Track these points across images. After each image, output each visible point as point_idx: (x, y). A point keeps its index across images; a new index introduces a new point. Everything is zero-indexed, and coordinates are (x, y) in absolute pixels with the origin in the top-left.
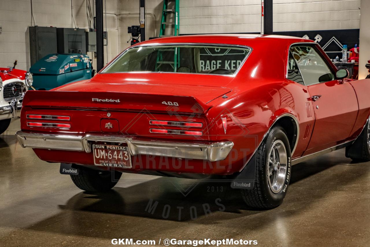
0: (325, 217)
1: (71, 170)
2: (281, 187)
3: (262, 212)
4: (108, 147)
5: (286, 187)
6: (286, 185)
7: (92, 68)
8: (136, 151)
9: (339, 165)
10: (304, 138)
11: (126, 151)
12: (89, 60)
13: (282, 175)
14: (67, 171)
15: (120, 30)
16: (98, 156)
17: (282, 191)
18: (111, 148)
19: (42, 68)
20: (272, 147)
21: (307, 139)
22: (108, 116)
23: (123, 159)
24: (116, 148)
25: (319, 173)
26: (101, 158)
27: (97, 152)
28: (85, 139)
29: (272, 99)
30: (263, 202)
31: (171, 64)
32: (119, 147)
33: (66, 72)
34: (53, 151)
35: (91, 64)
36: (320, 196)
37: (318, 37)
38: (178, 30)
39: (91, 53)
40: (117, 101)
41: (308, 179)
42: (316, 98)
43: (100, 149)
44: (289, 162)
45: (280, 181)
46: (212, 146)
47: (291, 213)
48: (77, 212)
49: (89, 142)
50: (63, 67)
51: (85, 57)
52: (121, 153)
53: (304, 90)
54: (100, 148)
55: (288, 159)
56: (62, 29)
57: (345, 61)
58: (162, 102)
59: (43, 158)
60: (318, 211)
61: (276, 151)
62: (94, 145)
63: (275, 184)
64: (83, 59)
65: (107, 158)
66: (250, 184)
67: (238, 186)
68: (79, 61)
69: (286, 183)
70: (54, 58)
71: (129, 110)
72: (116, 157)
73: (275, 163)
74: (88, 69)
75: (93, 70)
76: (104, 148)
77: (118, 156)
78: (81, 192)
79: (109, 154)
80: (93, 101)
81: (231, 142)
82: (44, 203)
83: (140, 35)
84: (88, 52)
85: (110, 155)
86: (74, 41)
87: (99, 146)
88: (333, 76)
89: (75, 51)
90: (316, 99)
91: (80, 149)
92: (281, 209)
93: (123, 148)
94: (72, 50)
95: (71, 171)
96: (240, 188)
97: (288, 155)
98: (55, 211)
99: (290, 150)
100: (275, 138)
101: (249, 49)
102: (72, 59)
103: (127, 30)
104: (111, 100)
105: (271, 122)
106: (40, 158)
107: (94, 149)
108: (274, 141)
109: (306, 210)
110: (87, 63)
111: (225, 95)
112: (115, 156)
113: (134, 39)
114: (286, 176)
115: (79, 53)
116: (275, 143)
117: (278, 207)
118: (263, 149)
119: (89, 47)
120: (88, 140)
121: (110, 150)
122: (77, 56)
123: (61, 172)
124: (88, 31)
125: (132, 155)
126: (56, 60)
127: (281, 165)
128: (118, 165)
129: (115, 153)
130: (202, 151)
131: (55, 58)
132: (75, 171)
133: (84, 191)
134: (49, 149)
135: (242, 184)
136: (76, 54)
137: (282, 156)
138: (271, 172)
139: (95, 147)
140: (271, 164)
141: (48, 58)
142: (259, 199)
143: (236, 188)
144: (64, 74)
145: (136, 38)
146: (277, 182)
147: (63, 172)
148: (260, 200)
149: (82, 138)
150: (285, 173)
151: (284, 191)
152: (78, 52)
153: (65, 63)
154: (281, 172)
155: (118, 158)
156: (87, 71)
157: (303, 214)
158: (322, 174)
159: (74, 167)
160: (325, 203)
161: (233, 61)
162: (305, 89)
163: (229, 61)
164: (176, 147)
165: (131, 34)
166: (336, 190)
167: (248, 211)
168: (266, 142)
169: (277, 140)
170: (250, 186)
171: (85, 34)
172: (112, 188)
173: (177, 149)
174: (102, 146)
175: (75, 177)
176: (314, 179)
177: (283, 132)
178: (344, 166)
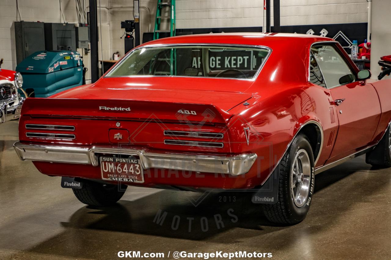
0: (355, 233)
1: (74, 183)
2: (304, 200)
3: (285, 228)
4: (117, 160)
5: (309, 199)
6: (309, 198)
7: (83, 66)
8: (149, 164)
9: (359, 172)
10: (328, 146)
11: (137, 164)
12: (80, 57)
13: (305, 187)
14: (69, 184)
15: (111, 25)
16: (106, 169)
17: (305, 205)
18: (120, 161)
19: (29, 67)
20: (296, 157)
21: (331, 146)
22: (118, 126)
23: (134, 173)
24: (126, 161)
25: (339, 182)
26: (110, 171)
27: (105, 165)
28: (91, 151)
29: (292, 104)
30: (286, 217)
31: (167, 61)
32: (129, 160)
33: (56, 70)
34: (55, 164)
35: (83, 62)
36: (344, 209)
37: (324, 32)
38: (174, 24)
39: (82, 49)
40: (128, 109)
41: (329, 189)
42: (340, 102)
43: (108, 162)
44: (313, 173)
45: (303, 193)
46: (234, 158)
47: (317, 229)
48: (82, 230)
49: (96, 154)
50: (53, 66)
51: (76, 54)
52: (132, 167)
53: (325, 92)
54: (109, 160)
55: (312, 170)
56: (50, 25)
57: (355, 57)
58: (178, 110)
59: (44, 172)
60: (346, 226)
61: (299, 161)
62: (101, 158)
63: (298, 197)
64: (74, 56)
65: (116, 173)
66: (273, 198)
67: (260, 200)
68: (69, 58)
69: (310, 195)
70: (42, 56)
71: (141, 119)
72: (126, 171)
73: (299, 175)
74: (79, 67)
75: (84, 68)
76: (112, 161)
77: (128, 169)
78: (84, 206)
79: (118, 168)
80: (100, 109)
81: (254, 154)
82: (45, 220)
83: (134, 30)
84: (78, 49)
85: (120, 168)
86: (63, 37)
87: (107, 158)
88: (354, 77)
89: (64, 47)
90: (339, 104)
91: (86, 162)
92: (305, 225)
93: (135, 161)
94: (61, 46)
95: (73, 185)
96: (262, 203)
97: (312, 165)
98: (58, 230)
99: (314, 159)
100: (299, 147)
101: (268, 50)
102: (62, 56)
103: (120, 25)
104: (120, 109)
105: (295, 131)
106: (41, 172)
107: (102, 162)
108: (298, 151)
109: (333, 225)
110: (77, 61)
111: (246, 102)
112: (125, 169)
113: (128, 34)
114: (310, 188)
115: (69, 50)
116: (298, 153)
117: (302, 222)
118: (286, 160)
119: (80, 43)
120: (95, 152)
121: (119, 163)
122: (67, 53)
123: (63, 186)
124: (78, 26)
125: (145, 169)
126: (45, 58)
127: (304, 176)
128: (128, 180)
129: (126, 166)
130: (223, 164)
131: (44, 56)
132: (79, 185)
133: (87, 205)
134: (51, 162)
135: (264, 198)
136: (65, 51)
137: (306, 167)
138: (295, 184)
139: (103, 159)
140: (294, 176)
141: (36, 56)
142: (282, 214)
143: (258, 203)
144: (54, 73)
145: (130, 33)
146: (300, 195)
147: (65, 185)
148: (283, 216)
149: (89, 150)
150: (309, 185)
151: (308, 204)
152: (67, 49)
153: (54, 60)
154: (304, 184)
155: (128, 172)
156: (78, 69)
157: (331, 230)
158: (343, 183)
159: (77, 180)
160: (352, 216)
161: (233, 58)
162: (327, 92)
163: (229, 58)
164: (194, 160)
165: (124, 29)
166: (361, 201)
167: (270, 227)
168: (289, 152)
169: (301, 149)
170: (273, 201)
171: (75, 29)
172: (118, 202)
173: (195, 162)
174: (111, 159)
175: (77, 190)
176: (335, 189)
177: (307, 141)
178: (365, 173)
